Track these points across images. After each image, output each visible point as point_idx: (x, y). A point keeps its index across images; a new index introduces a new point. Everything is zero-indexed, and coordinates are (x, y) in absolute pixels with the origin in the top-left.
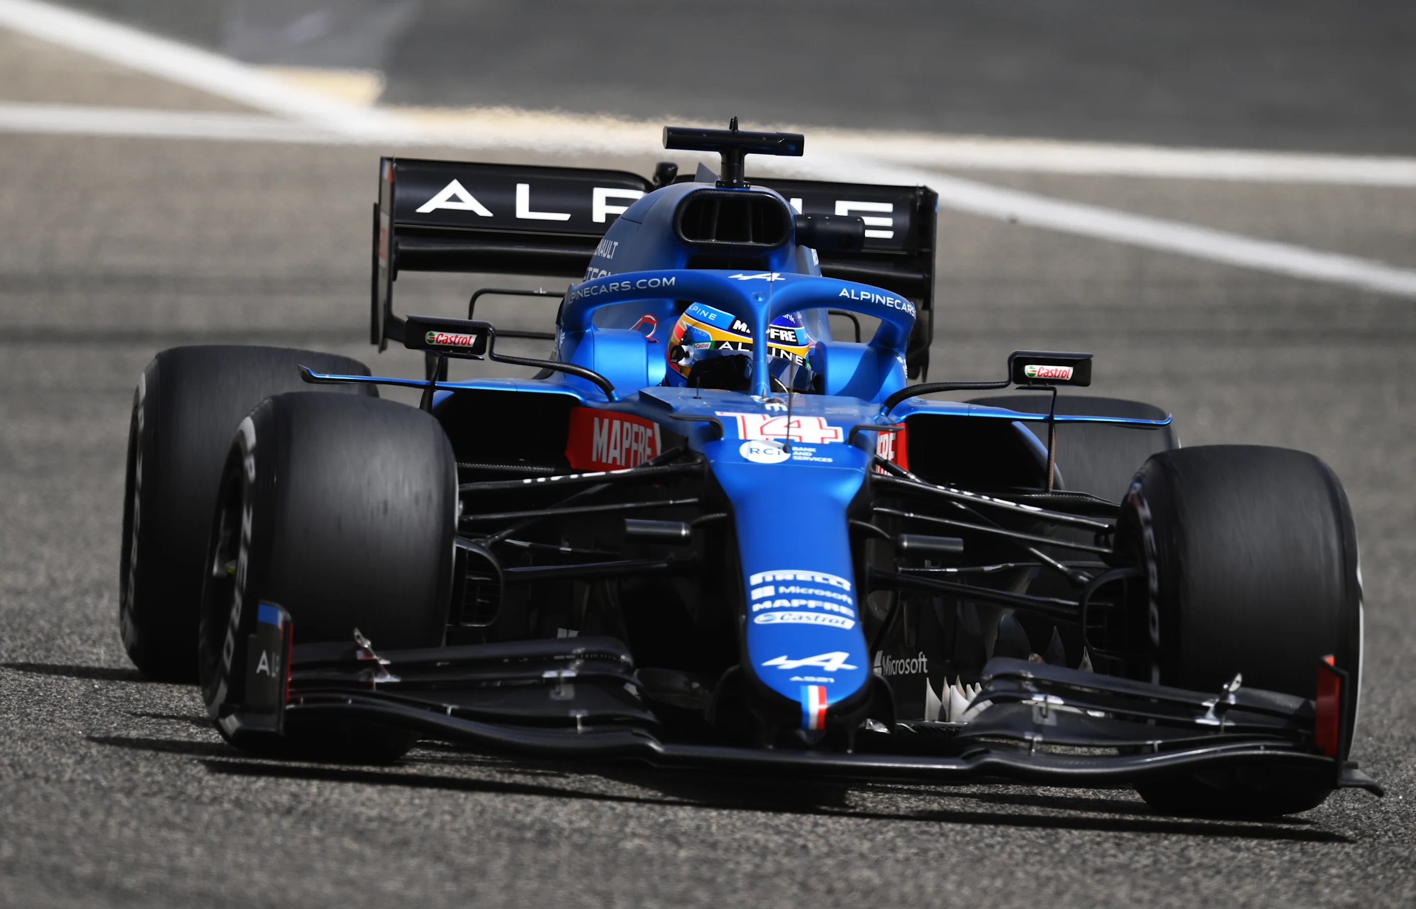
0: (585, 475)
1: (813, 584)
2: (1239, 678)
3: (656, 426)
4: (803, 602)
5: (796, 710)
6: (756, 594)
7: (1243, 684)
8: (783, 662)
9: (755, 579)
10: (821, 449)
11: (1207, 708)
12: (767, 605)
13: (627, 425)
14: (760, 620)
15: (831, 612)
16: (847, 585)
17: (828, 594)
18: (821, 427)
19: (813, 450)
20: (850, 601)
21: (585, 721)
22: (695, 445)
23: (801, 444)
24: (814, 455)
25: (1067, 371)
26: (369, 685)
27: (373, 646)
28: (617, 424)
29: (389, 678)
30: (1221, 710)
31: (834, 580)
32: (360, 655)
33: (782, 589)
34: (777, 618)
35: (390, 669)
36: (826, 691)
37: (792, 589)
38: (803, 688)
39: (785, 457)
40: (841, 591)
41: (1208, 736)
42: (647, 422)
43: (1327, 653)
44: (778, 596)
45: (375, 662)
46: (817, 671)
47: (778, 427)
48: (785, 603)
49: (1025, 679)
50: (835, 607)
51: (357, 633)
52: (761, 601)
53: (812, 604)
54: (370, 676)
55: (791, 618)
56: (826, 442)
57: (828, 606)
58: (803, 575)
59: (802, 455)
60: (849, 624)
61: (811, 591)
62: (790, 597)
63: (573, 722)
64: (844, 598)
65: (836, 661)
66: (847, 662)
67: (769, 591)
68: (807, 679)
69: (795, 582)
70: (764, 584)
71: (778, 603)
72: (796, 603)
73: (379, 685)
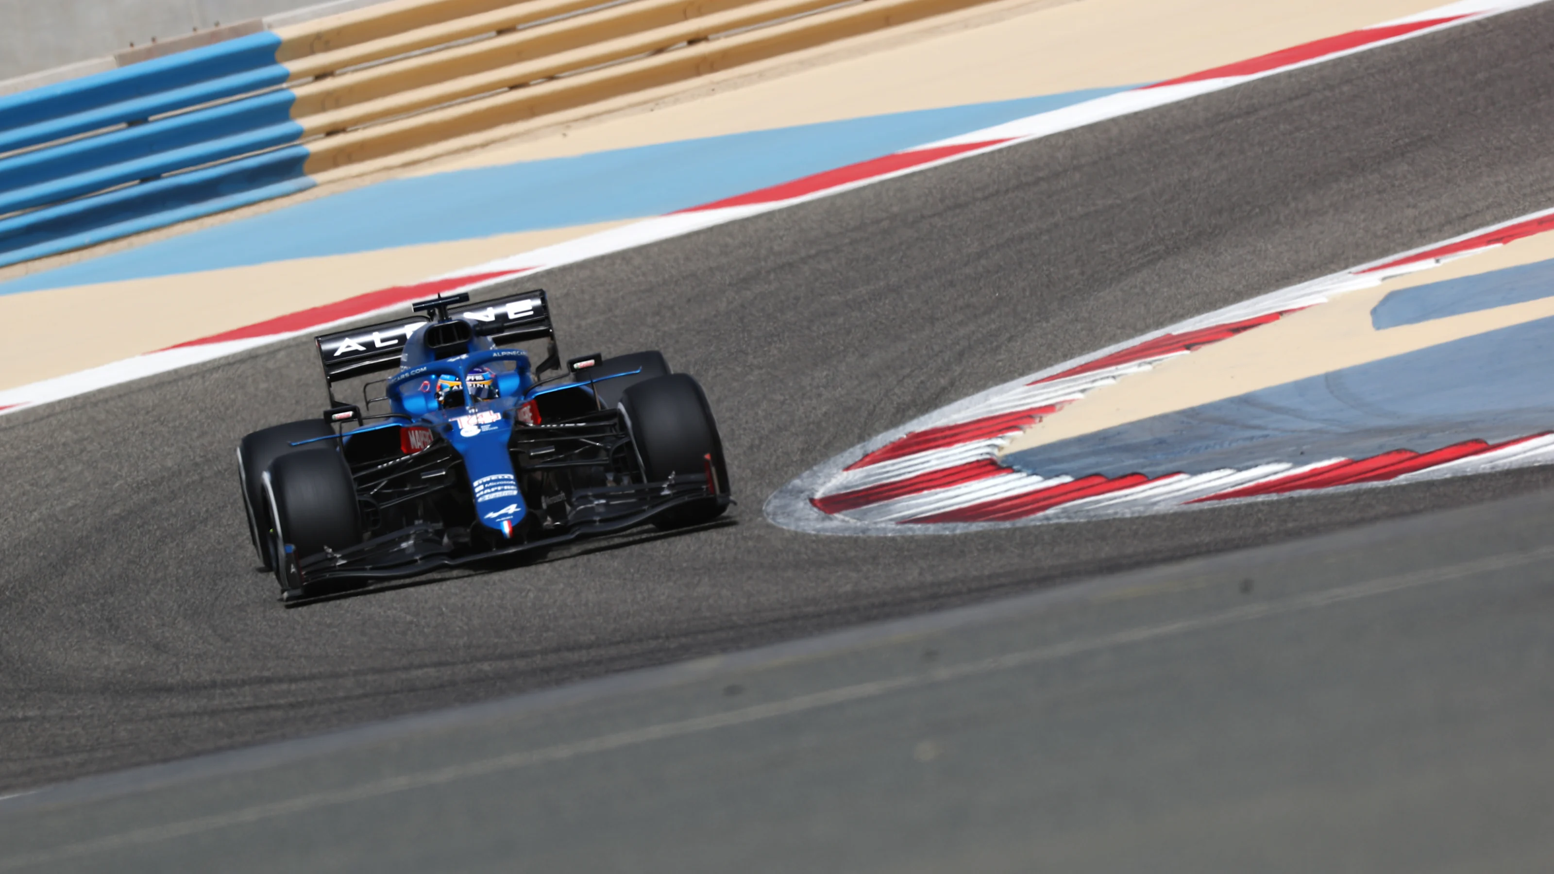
0: (403, 458)
1: (498, 480)
2: (674, 473)
3: (430, 431)
4: (496, 488)
5: (500, 532)
6: (477, 490)
7: (676, 474)
8: (492, 515)
9: (476, 484)
10: (493, 424)
11: (664, 488)
12: (482, 493)
13: (420, 431)
14: (480, 500)
15: (507, 490)
16: (512, 477)
17: (505, 482)
18: (491, 415)
19: (489, 425)
20: (514, 483)
21: (421, 559)
22: (444, 436)
23: (485, 424)
24: (491, 427)
25: (591, 362)
26: (335, 567)
27: (333, 550)
28: (416, 432)
29: (343, 562)
30: (670, 487)
31: (506, 476)
32: (329, 556)
33: (486, 485)
34: (487, 498)
35: (342, 558)
36: (510, 521)
37: (491, 484)
38: (501, 523)
39: (478, 431)
40: (510, 480)
41: (667, 498)
42: (426, 429)
43: (705, 453)
44: (485, 488)
45: (335, 557)
46: (506, 515)
47: (473, 419)
48: (489, 491)
49: (589, 496)
50: (509, 487)
51: (326, 547)
52: (479, 492)
53: (499, 488)
54: (335, 564)
55: (492, 496)
56: (494, 421)
57: (506, 487)
58: (494, 477)
59: (486, 428)
60: (515, 493)
61: (498, 483)
62: (490, 488)
63: (416, 561)
64: (512, 482)
65: (512, 508)
66: (517, 507)
67: (482, 487)
68: (503, 519)
69: (491, 481)
70: (479, 485)
71: (486, 491)
72: (493, 489)
73: (339, 566)
